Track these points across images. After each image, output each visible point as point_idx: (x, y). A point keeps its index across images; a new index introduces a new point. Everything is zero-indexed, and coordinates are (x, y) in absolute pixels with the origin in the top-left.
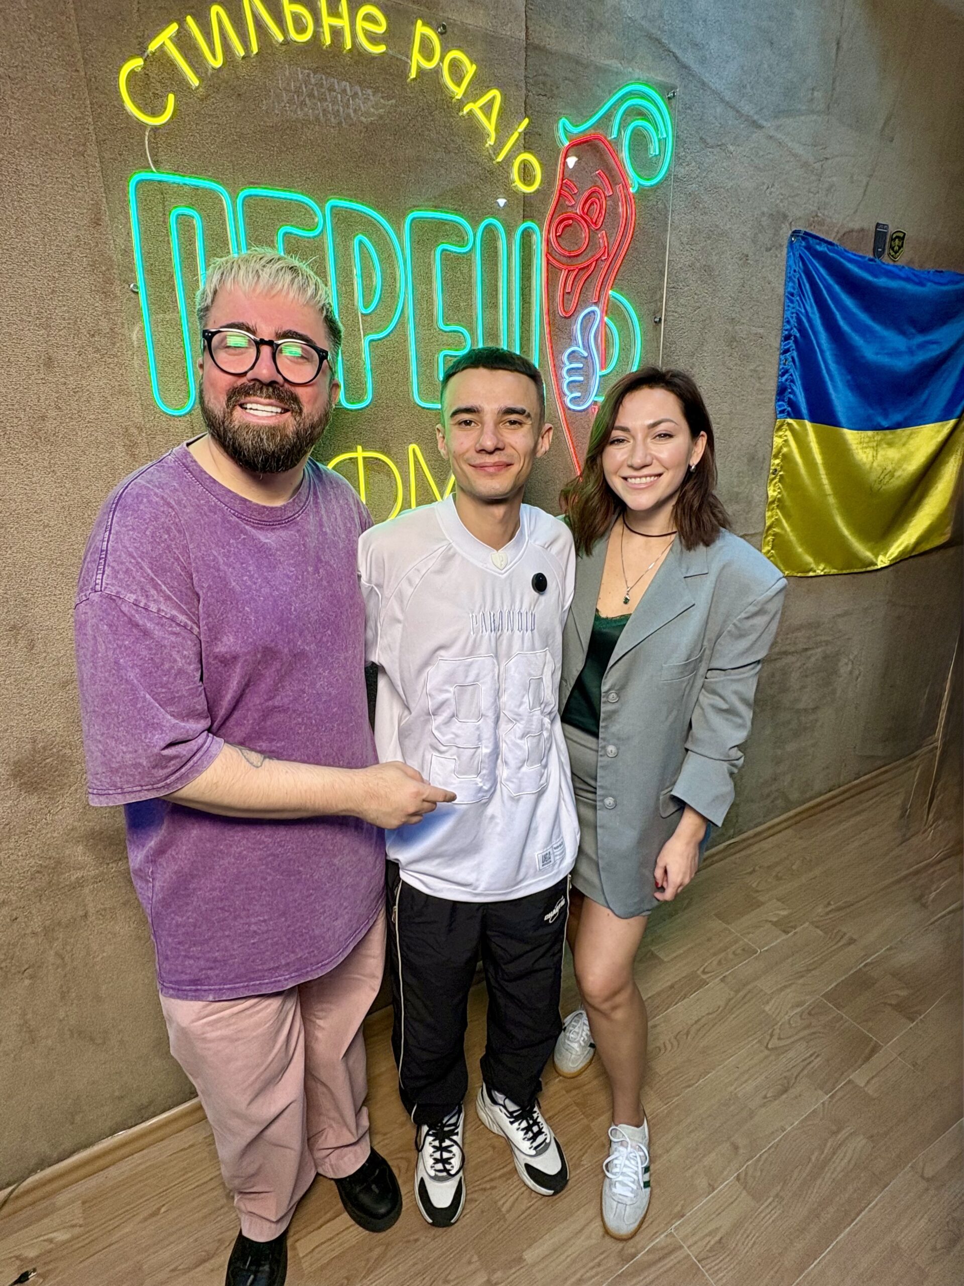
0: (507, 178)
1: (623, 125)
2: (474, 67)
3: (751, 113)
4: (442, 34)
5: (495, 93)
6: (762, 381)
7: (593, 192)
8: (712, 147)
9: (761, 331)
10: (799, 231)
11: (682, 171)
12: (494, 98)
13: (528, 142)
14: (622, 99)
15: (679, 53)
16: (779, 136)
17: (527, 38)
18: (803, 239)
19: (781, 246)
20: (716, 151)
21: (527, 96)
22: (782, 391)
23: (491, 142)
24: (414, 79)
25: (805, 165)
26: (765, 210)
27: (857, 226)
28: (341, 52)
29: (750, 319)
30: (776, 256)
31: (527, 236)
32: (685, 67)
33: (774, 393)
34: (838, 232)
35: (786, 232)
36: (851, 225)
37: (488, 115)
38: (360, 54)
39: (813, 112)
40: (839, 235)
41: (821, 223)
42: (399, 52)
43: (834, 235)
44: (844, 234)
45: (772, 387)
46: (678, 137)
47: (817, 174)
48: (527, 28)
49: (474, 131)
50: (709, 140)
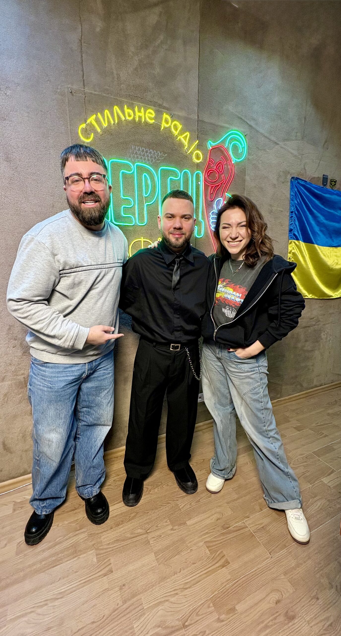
0: (192, 158)
1: (230, 143)
2: (181, 126)
3: (275, 140)
4: (172, 117)
5: (188, 134)
6: (283, 226)
7: (220, 162)
8: (261, 150)
9: (281, 209)
10: (294, 177)
11: (250, 157)
12: (187, 135)
13: (199, 147)
14: (229, 135)
15: (248, 122)
16: (285, 147)
17: (198, 118)
18: (296, 179)
19: (288, 182)
20: (262, 151)
21: (198, 134)
22: (291, 230)
23: (186, 147)
24: (162, 130)
25: (295, 156)
26: (281, 170)
27: (316, 175)
28: (141, 123)
29: (278, 205)
30: (286, 185)
31: (198, 176)
32: (250, 126)
33: (288, 231)
34: (309, 178)
35: (289, 177)
36: (314, 176)
37: (185, 140)
38: (147, 123)
39: (297, 140)
40: (309, 179)
41: (302, 175)
42: (159, 122)
43: (308, 179)
44: (312, 179)
45: (287, 229)
46: (249, 147)
47: (299, 159)
48: (198, 115)
49: (181, 145)
50: (260, 148)
